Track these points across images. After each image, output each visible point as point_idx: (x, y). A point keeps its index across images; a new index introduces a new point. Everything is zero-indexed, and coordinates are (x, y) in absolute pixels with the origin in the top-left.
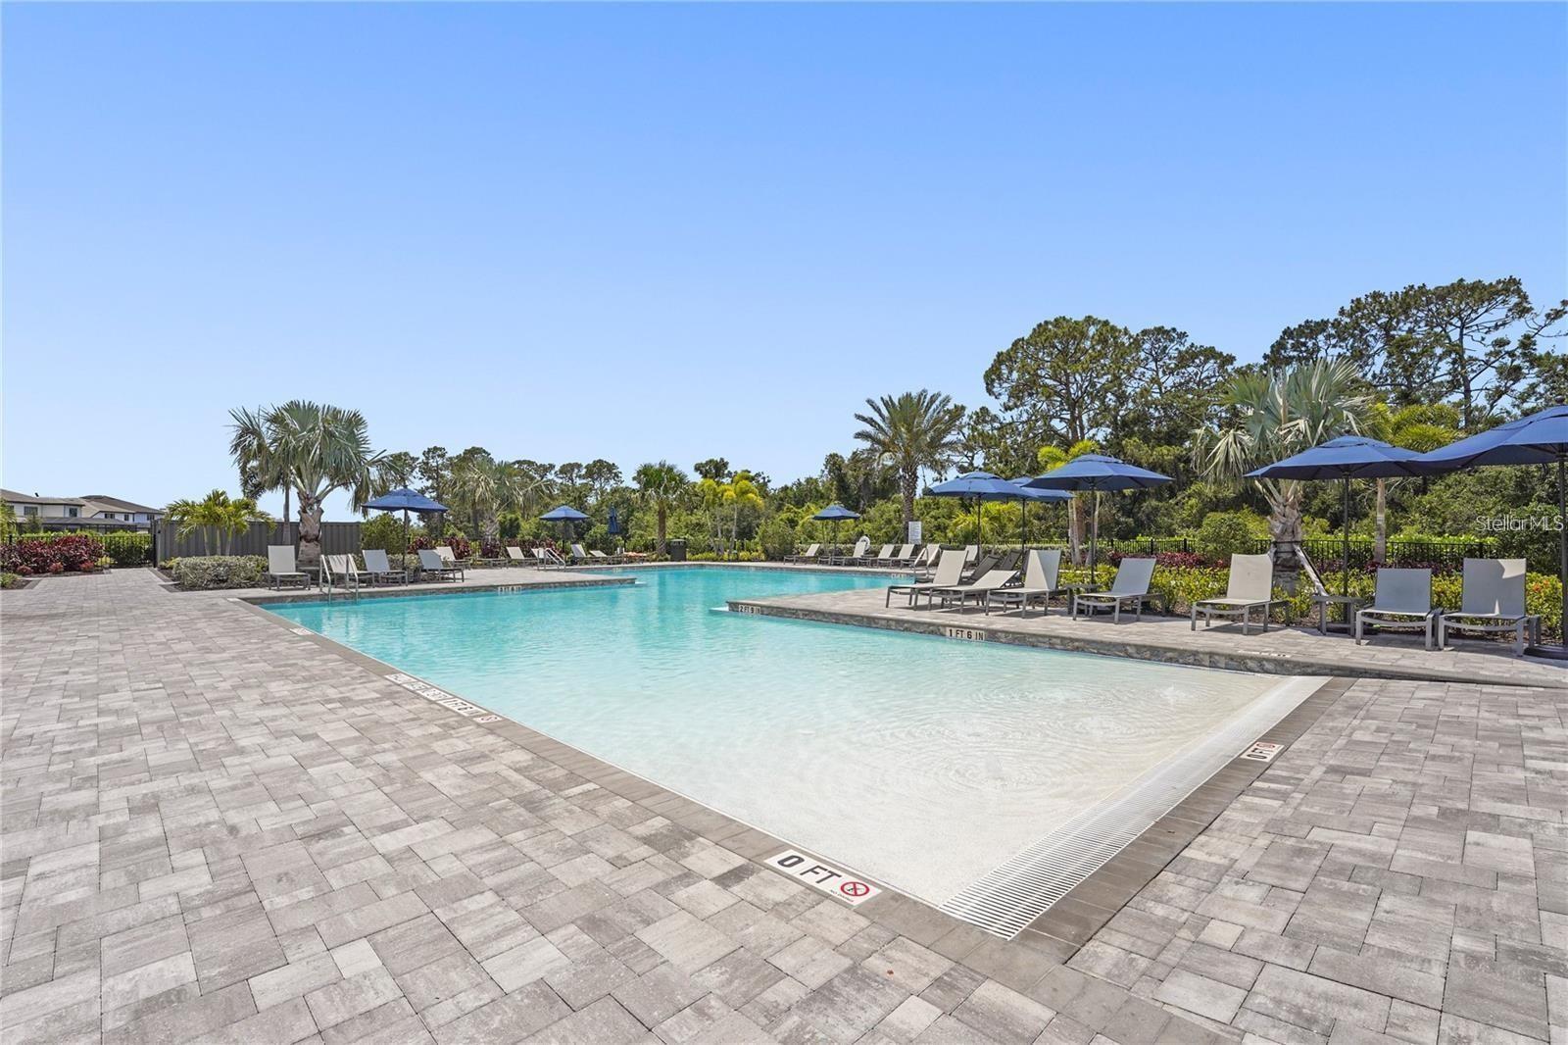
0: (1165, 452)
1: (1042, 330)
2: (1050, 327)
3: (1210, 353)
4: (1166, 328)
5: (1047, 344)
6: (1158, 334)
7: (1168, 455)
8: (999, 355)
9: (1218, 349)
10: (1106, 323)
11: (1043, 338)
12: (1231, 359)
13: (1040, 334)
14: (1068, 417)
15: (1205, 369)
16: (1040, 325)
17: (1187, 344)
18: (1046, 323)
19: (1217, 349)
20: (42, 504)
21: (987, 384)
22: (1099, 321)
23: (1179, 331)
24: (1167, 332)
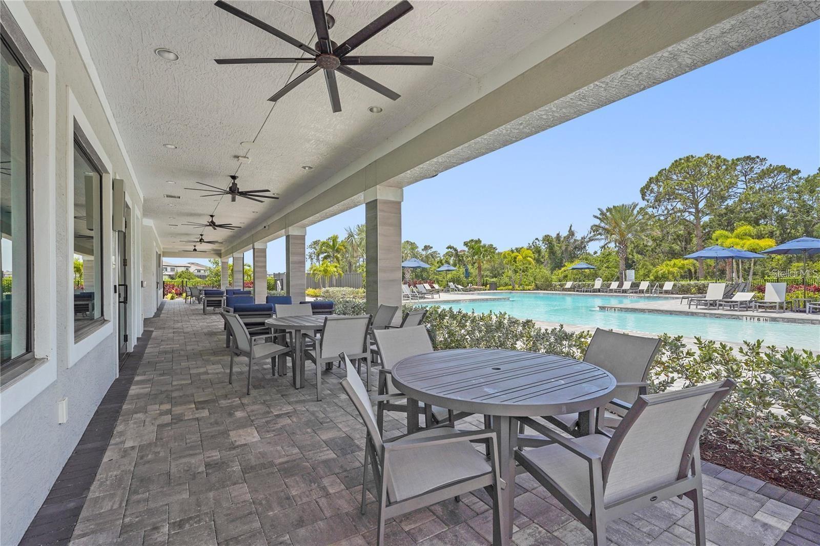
0: (762, 229)
1: (677, 164)
2: (683, 161)
3: (783, 169)
4: (752, 156)
5: (683, 171)
6: (747, 160)
7: (764, 231)
8: (651, 179)
9: (788, 167)
10: (719, 157)
11: (680, 168)
12: (797, 172)
13: (677, 167)
14: (693, 210)
15: (778, 179)
16: (676, 161)
17: (767, 165)
18: (680, 159)
19: (786, 166)
20: (176, 266)
21: (642, 195)
22: (714, 156)
23: (761, 157)
24: (754, 159)
